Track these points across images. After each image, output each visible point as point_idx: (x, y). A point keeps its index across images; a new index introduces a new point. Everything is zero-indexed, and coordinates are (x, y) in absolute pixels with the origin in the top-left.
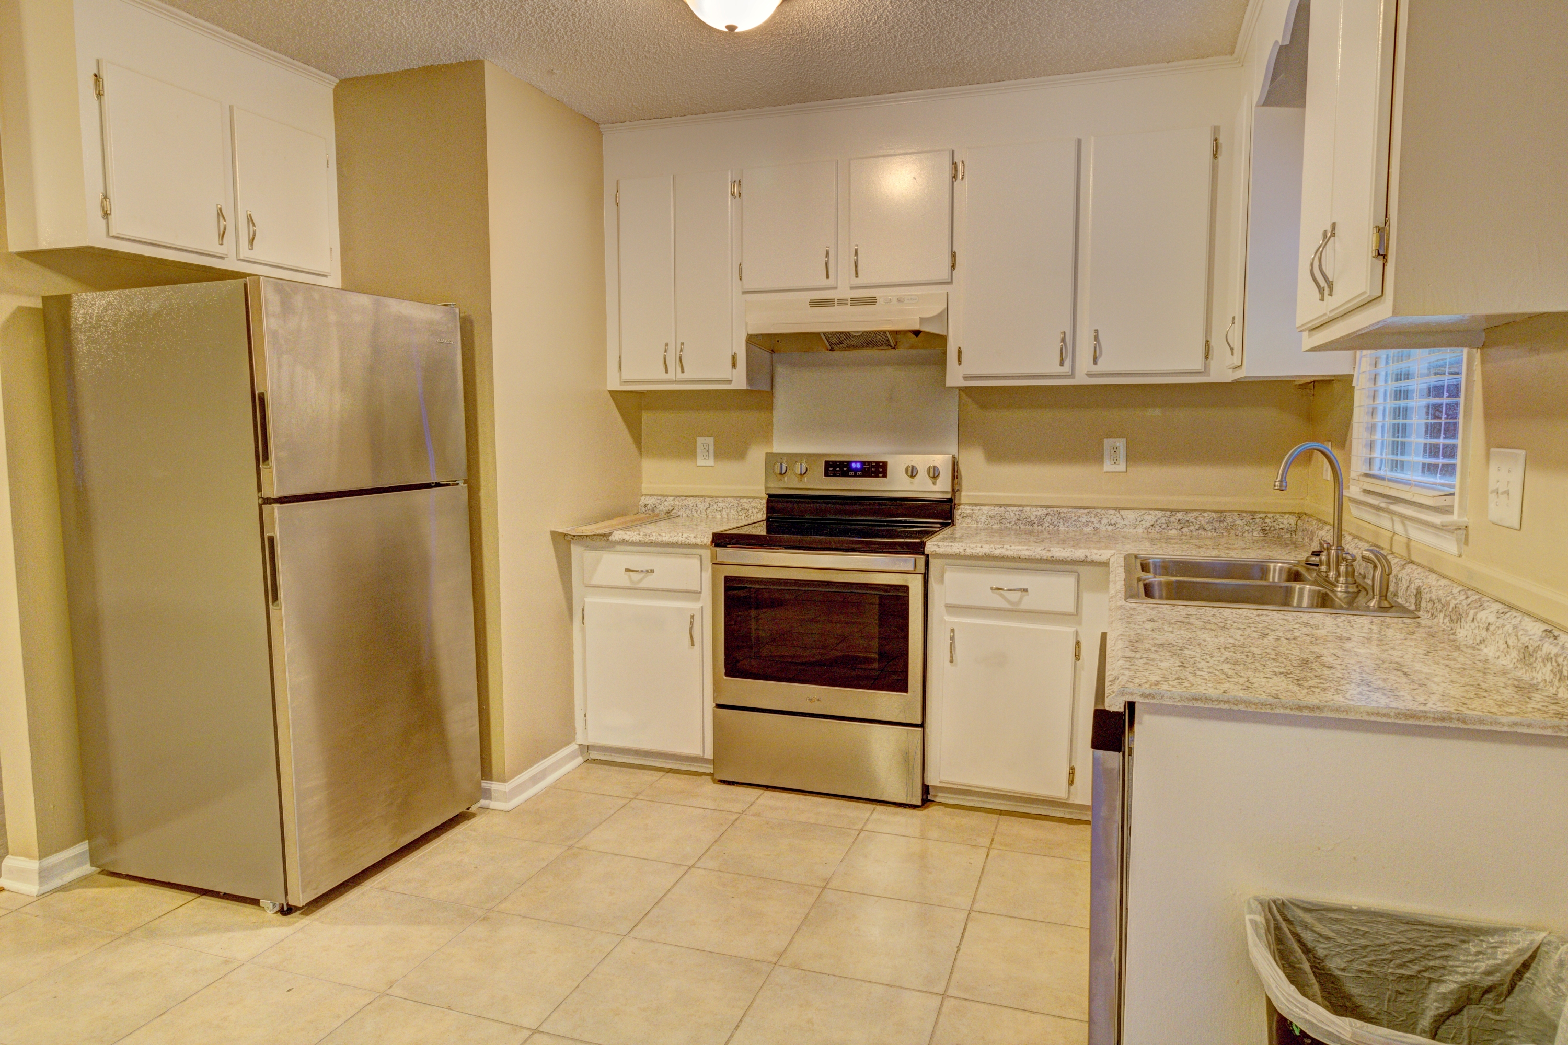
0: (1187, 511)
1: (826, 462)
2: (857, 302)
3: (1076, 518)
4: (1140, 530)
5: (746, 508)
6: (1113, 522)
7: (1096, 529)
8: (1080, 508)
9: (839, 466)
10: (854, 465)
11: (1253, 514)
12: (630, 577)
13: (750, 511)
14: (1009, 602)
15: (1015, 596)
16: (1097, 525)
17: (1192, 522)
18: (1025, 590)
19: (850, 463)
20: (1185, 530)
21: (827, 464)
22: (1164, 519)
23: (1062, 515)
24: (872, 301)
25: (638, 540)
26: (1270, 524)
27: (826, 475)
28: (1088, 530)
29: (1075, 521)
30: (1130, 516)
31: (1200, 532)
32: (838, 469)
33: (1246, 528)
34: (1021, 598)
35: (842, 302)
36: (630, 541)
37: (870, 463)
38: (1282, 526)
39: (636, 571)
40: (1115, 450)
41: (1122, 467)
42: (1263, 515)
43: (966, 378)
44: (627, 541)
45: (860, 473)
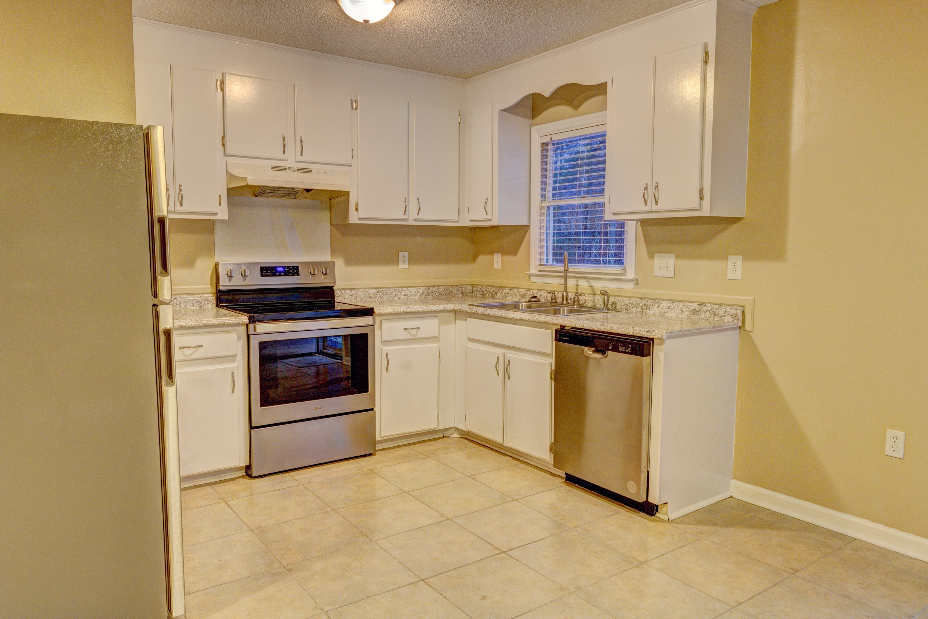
0: (434, 287)
1: (261, 267)
2: (300, 170)
3: (390, 293)
4: (417, 297)
5: (199, 300)
6: (406, 294)
7: (399, 298)
8: (391, 288)
9: (269, 270)
10: (279, 269)
11: (457, 285)
12: (183, 352)
13: (203, 303)
14: (411, 335)
15: (414, 332)
16: (400, 296)
17: (437, 292)
18: (418, 328)
19: (276, 268)
20: (434, 295)
21: (262, 268)
22: (426, 291)
23: (384, 292)
24: (309, 171)
25: (193, 325)
26: (464, 290)
27: (262, 275)
28: (396, 298)
29: (390, 295)
30: (413, 290)
31: (440, 296)
32: (269, 272)
33: (456, 292)
34: (417, 332)
35: (292, 169)
36: (187, 326)
37: (288, 267)
38: (468, 291)
39: (189, 347)
40: (404, 257)
41: (406, 266)
42: (460, 286)
43: (359, 219)
44: (184, 327)
45: (283, 274)
